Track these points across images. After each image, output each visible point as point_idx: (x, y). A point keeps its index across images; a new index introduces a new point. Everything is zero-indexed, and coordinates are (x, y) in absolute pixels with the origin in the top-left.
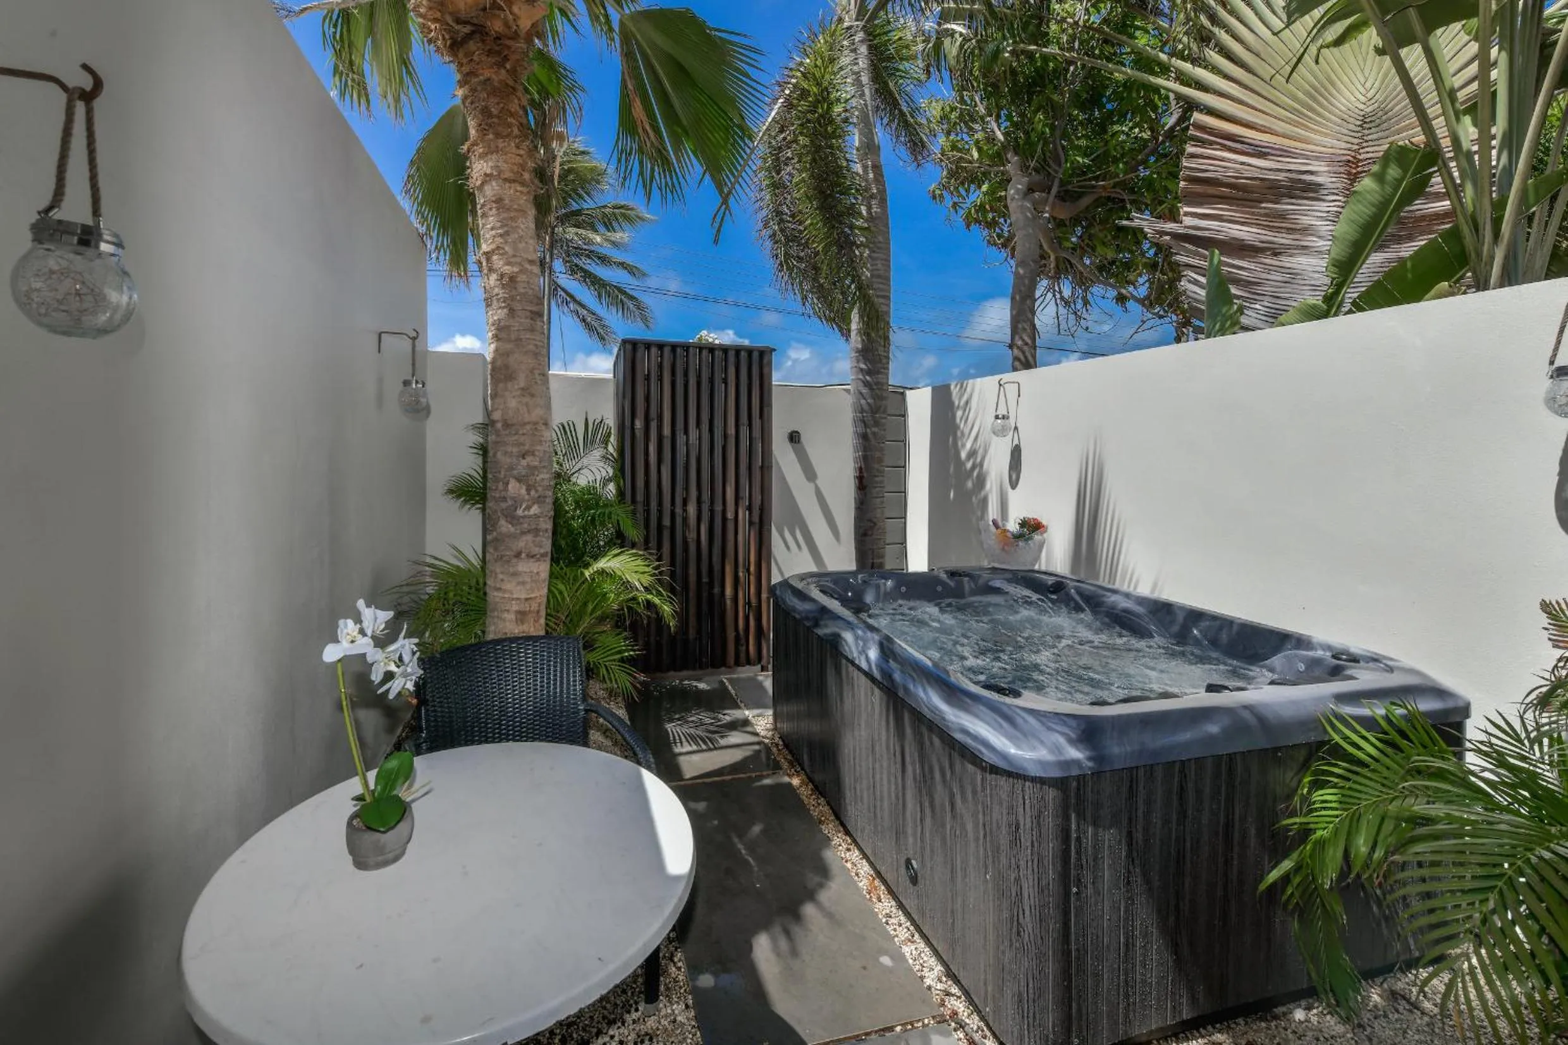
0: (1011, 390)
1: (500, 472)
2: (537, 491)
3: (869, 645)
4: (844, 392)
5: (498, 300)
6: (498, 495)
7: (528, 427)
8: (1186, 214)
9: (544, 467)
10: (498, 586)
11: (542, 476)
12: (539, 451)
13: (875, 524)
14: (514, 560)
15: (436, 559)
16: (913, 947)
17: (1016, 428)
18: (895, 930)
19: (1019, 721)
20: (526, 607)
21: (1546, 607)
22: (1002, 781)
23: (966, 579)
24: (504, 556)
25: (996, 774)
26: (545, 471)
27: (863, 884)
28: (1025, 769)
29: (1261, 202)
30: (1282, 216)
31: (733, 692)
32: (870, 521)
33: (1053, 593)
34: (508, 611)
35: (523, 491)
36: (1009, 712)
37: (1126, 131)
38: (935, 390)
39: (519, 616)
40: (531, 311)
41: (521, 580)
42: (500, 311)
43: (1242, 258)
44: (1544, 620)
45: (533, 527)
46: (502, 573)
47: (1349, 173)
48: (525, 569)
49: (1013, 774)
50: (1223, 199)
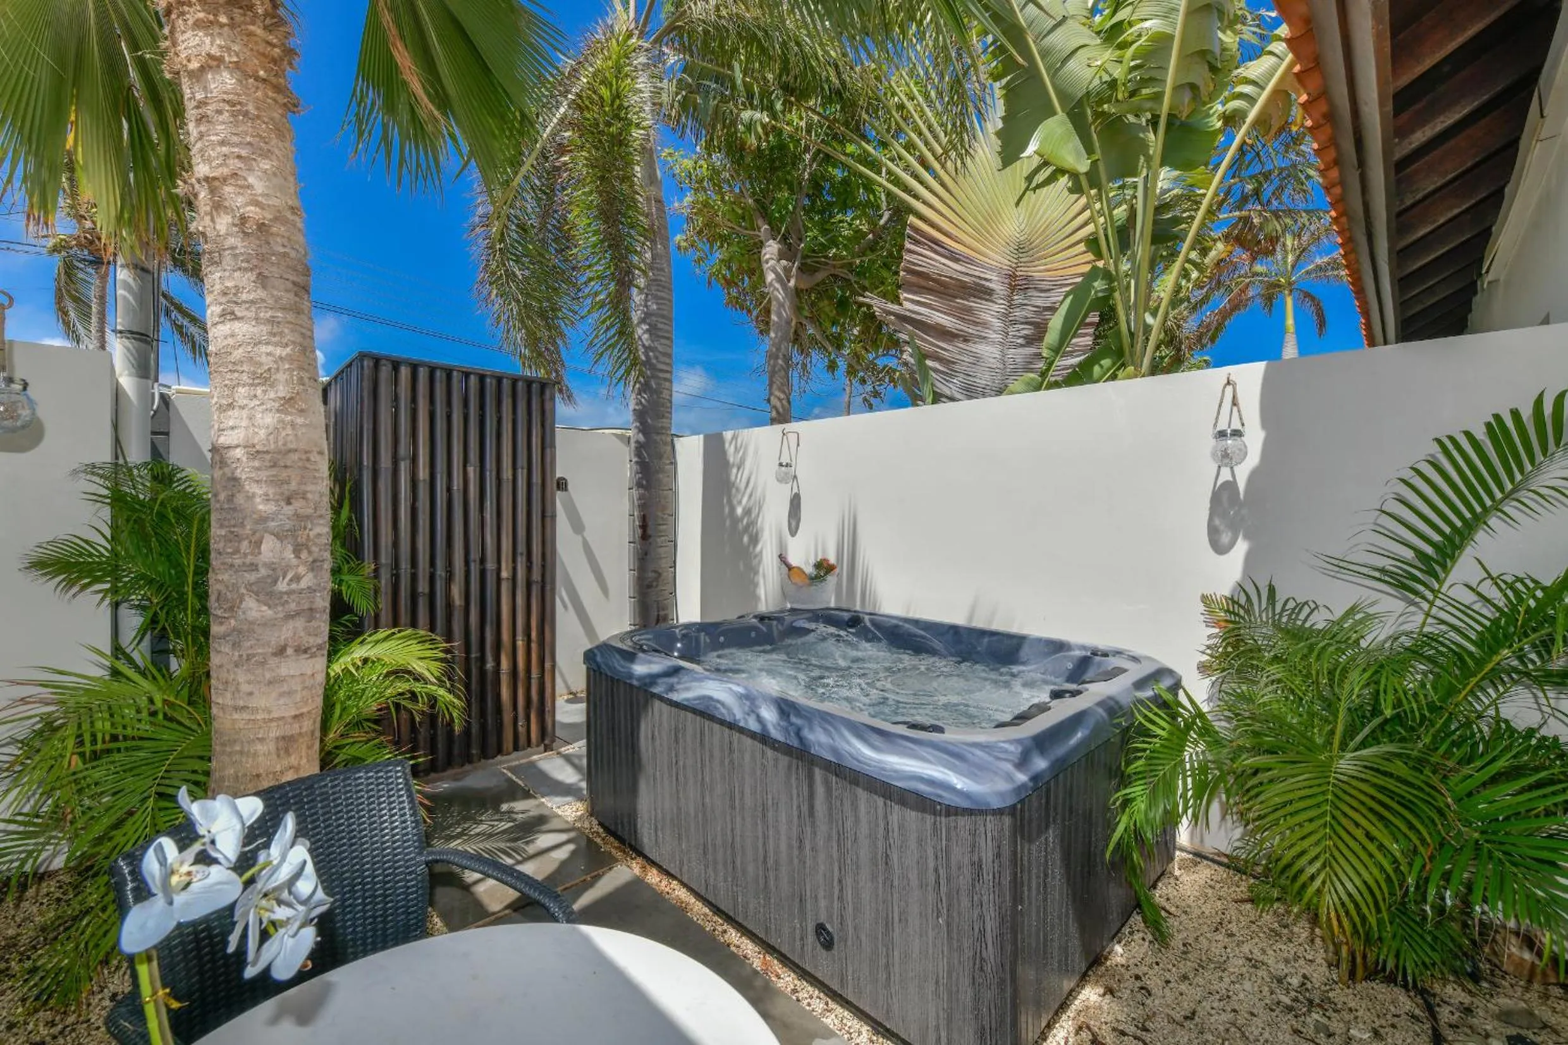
0: (793, 438)
1: (242, 525)
2: (310, 552)
3: (757, 703)
4: (614, 438)
5: (235, 256)
6: (238, 562)
7: (295, 457)
8: (906, 299)
9: (321, 516)
10: (241, 703)
11: (317, 530)
12: (311, 492)
13: (660, 575)
14: (273, 661)
15: (61, 673)
16: (833, 1016)
17: (795, 477)
18: (809, 1005)
19: (969, 756)
20: (295, 729)
21: (1204, 599)
22: (963, 821)
23: (775, 623)
24: (254, 655)
25: (956, 814)
26: (321, 522)
27: (757, 964)
28: (988, 804)
29: (956, 297)
30: (969, 310)
31: (520, 782)
32: (655, 572)
33: (851, 627)
34: (261, 740)
35: (289, 555)
36: (956, 750)
37: (848, 222)
38: (707, 439)
39: (281, 744)
40: (294, 283)
41: (285, 688)
42: (237, 274)
43: (943, 341)
44: (1201, 607)
45: (306, 606)
46: (249, 682)
47: (1010, 284)
48: (292, 672)
49: (975, 811)
50: (930, 291)
